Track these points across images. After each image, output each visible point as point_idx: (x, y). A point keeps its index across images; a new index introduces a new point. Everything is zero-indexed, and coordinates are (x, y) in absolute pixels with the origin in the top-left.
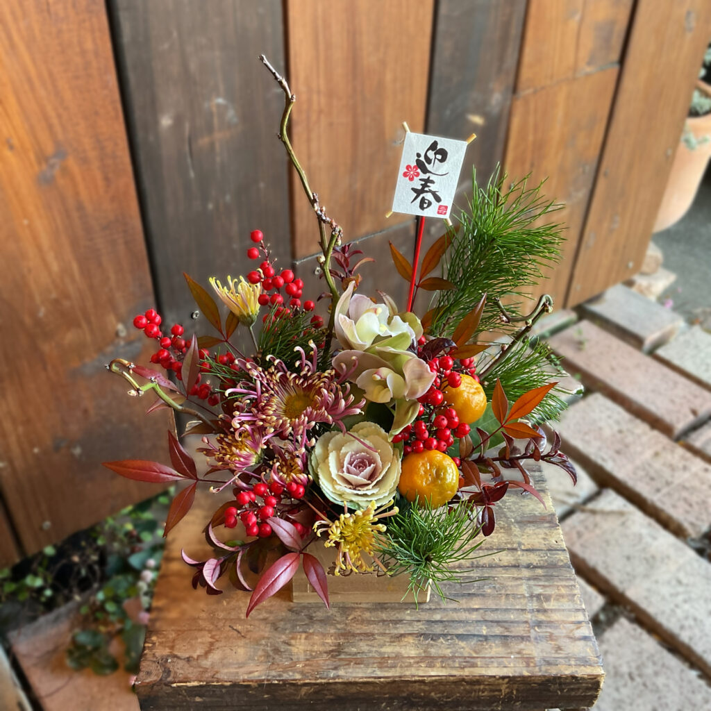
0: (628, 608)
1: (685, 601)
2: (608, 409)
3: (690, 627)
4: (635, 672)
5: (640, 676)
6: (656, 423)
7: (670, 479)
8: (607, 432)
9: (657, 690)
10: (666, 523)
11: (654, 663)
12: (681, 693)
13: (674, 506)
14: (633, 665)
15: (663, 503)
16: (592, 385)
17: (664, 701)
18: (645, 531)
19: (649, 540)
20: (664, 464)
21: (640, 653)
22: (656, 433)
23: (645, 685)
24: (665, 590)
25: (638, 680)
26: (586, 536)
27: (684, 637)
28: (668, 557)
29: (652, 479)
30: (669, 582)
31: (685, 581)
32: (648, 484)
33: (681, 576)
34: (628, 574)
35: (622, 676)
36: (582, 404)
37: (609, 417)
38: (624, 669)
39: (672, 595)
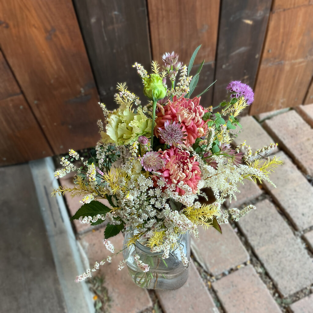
0: (271, 196)
1: (294, 198)
2: (296, 117)
3: (292, 207)
5: (265, 220)
7: (309, 150)
8: (291, 128)
9: (270, 226)
10: (300, 167)
11: (273, 217)
12: (279, 229)
13: (306, 162)
14: (264, 216)
15: (302, 159)
17: (270, 230)
18: (289, 169)
19: (290, 173)
20: (310, 144)
21: (269, 213)
23: (266, 224)
24: (288, 193)
25: (264, 222)
27: (288, 210)
28: (295, 181)
29: (302, 149)
30: (291, 190)
32: (299, 151)
33: (297, 189)
35: (258, 219)
36: (285, 114)
37: (294, 121)
38: (260, 217)
39: (290, 195)
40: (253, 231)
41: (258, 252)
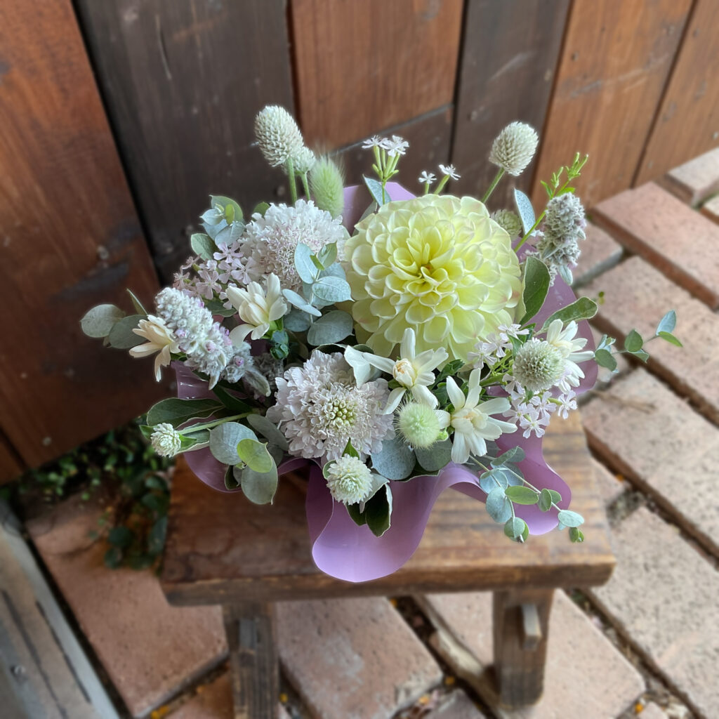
0: (650, 496)
1: (709, 490)
2: (647, 275)
3: (712, 517)
4: (650, 562)
5: (656, 567)
6: (697, 291)
7: (706, 356)
8: (643, 303)
9: (672, 582)
10: (697, 404)
11: (671, 554)
12: (696, 585)
13: (707, 386)
14: (649, 555)
15: (697, 383)
16: (632, 248)
17: (676, 593)
18: (673, 414)
19: (678, 423)
20: (701, 339)
21: (658, 543)
22: (696, 304)
23: (660, 576)
24: (689, 478)
25: (653, 571)
26: (612, 419)
27: (704, 527)
28: (696, 442)
30: (693, 469)
31: (711, 467)
32: (682, 361)
33: (708, 462)
34: (651, 460)
35: (636, 566)
36: (619, 270)
37: (647, 285)
38: (640, 560)
39: (697, 483)
40: (633, 605)
41: (662, 662)
